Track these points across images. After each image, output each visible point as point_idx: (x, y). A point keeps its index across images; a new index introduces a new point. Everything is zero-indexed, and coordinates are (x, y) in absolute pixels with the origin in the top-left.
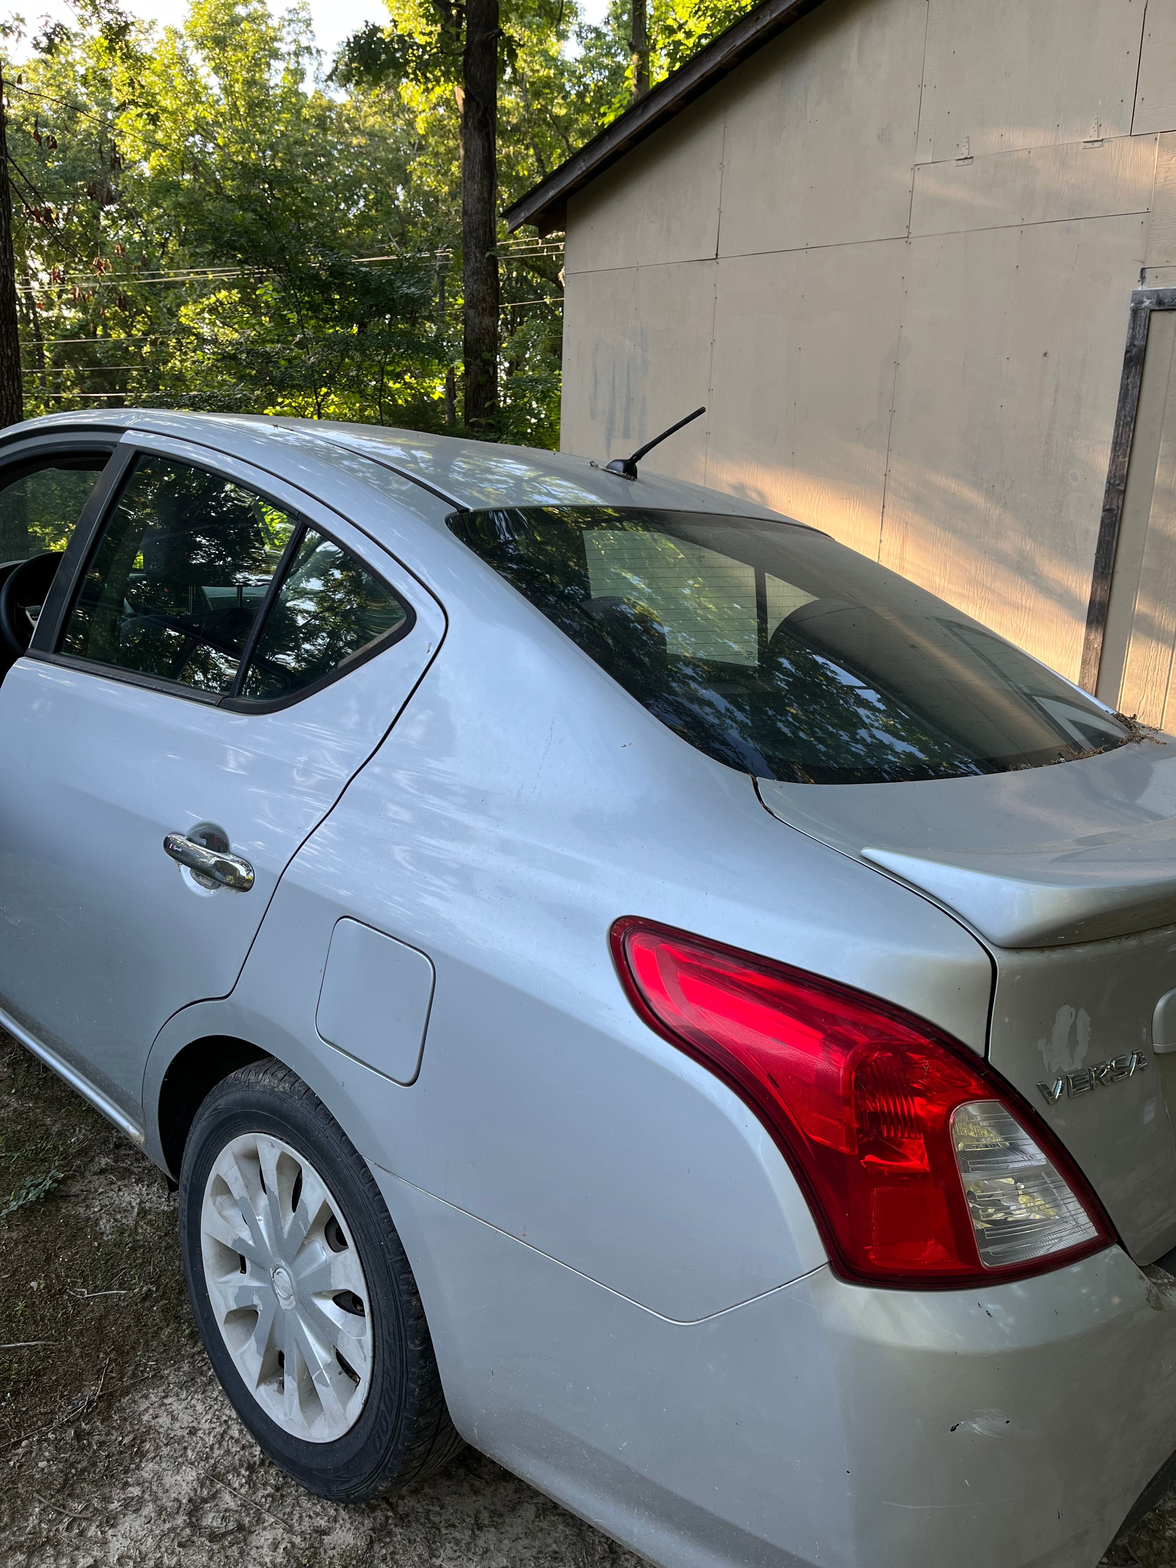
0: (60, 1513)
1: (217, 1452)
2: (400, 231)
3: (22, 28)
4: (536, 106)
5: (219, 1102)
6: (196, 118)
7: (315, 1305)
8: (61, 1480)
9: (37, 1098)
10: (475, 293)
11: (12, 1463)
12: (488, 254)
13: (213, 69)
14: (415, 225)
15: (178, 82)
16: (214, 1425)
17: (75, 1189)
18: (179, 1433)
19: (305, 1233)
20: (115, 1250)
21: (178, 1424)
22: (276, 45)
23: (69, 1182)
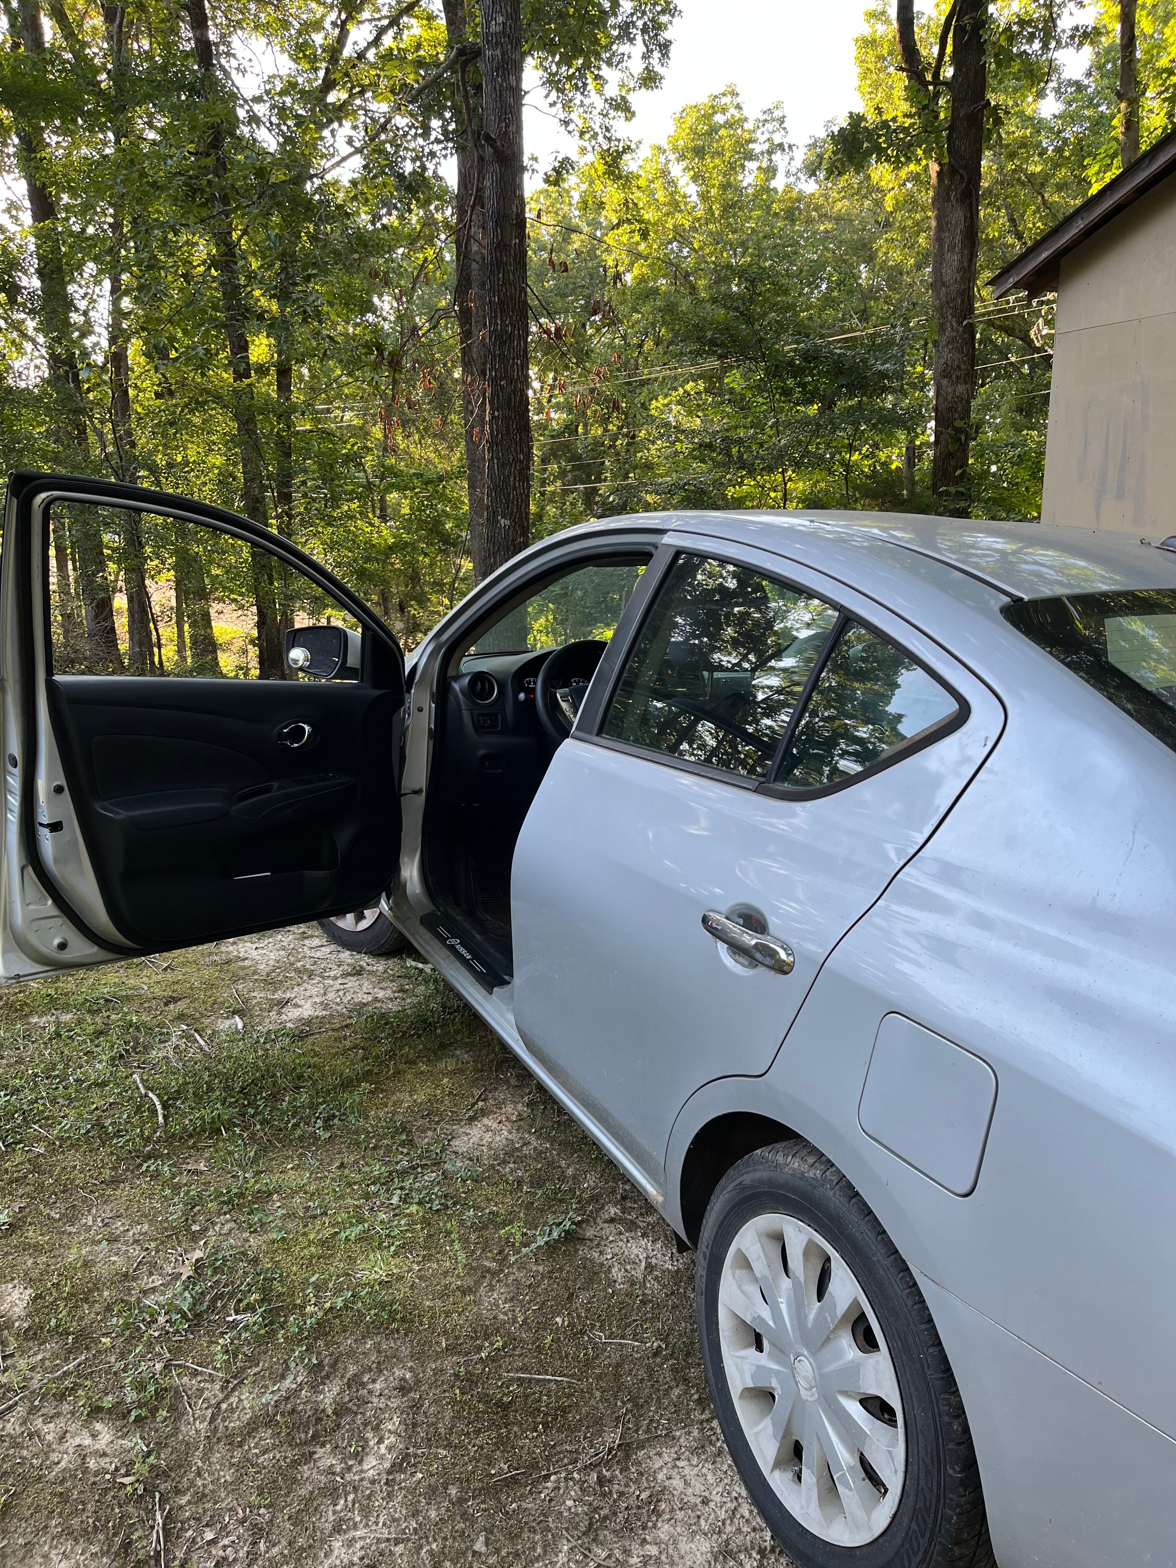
0: (586, 1556)
1: (728, 1529)
2: (862, 307)
3: (536, 166)
4: (1010, 166)
5: (745, 1177)
6: (675, 226)
7: (839, 1403)
8: (587, 1523)
9: (553, 1141)
10: (949, 362)
11: (543, 1495)
12: (965, 322)
13: (692, 178)
14: (876, 299)
15: (660, 195)
16: (725, 1500)
17: (590, 1233)
18: (693, 1500)
19: (832, 1326)
20: (627, 1300)
21: (690, 1491)
22: (751, 146)
23: (584, 1225)
